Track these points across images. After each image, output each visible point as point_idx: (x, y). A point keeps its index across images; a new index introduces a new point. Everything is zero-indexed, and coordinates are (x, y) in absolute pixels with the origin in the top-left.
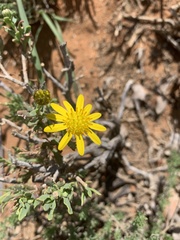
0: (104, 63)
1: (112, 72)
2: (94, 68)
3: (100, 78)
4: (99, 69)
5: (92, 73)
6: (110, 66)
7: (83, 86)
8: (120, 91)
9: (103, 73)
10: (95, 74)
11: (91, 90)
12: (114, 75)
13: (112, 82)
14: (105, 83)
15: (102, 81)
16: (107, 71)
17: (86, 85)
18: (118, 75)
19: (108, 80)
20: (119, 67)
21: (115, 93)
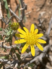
0: (40, 4)
1: (44, 9)
2: (34, 7)
3: (37, 12)
4: (37, 7)
5: (33, 9)
6: (43, 6)
7: (28, 16)
8: (48, 20)
9: (39, 9)
10: (35, 10)
11: (32, 19)
12: (45, 11)
13: (44, 14)
14: (40, 15)
15: (38, 14)
16: (41, 8)
17: (30, 16)
18: (48, 11)
19: (42, 13)
20: (48, 6)
21: (45, 21)
